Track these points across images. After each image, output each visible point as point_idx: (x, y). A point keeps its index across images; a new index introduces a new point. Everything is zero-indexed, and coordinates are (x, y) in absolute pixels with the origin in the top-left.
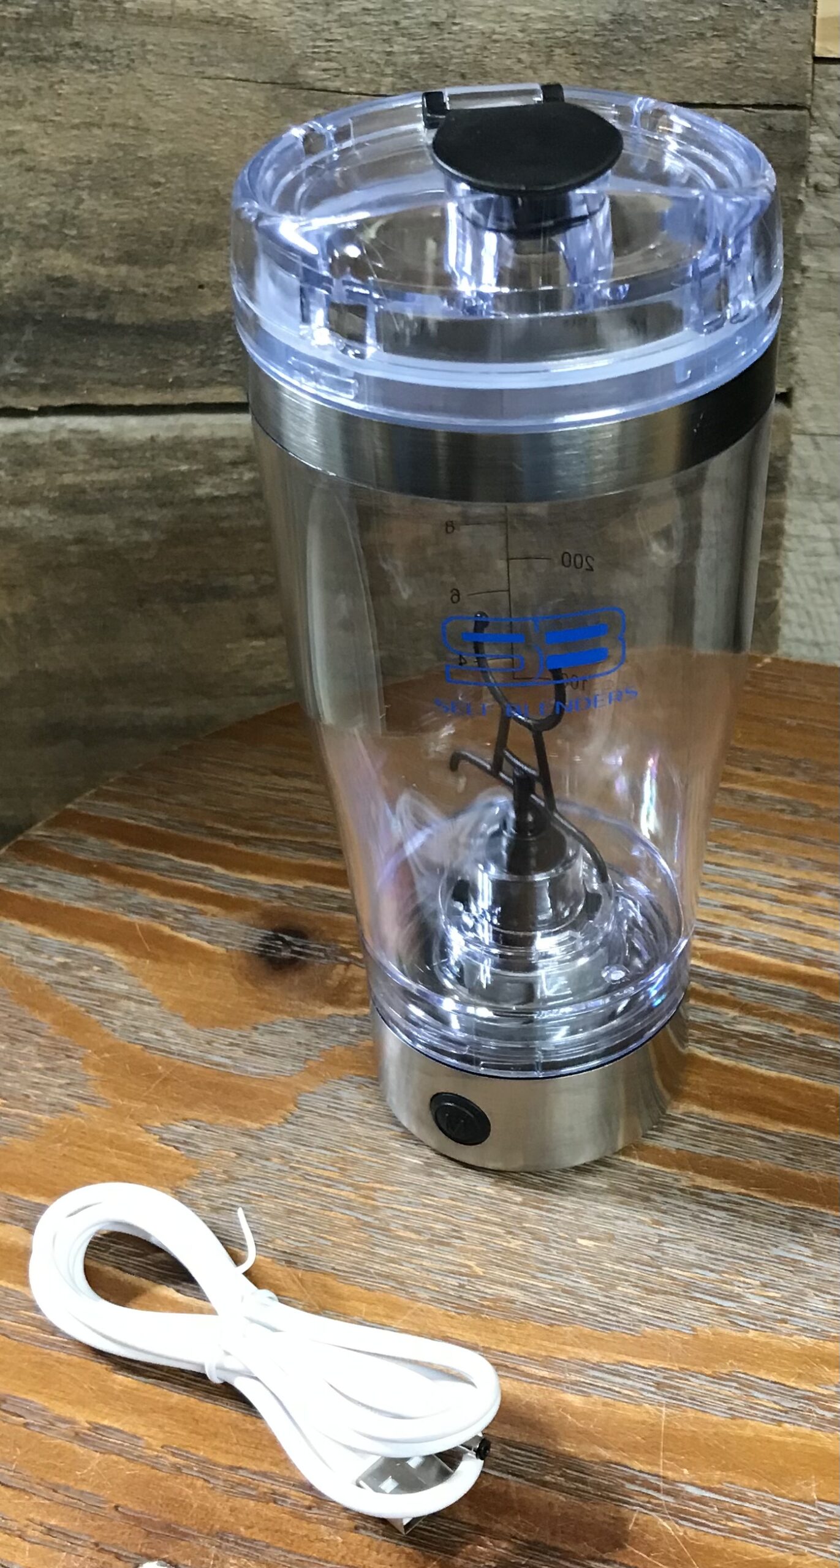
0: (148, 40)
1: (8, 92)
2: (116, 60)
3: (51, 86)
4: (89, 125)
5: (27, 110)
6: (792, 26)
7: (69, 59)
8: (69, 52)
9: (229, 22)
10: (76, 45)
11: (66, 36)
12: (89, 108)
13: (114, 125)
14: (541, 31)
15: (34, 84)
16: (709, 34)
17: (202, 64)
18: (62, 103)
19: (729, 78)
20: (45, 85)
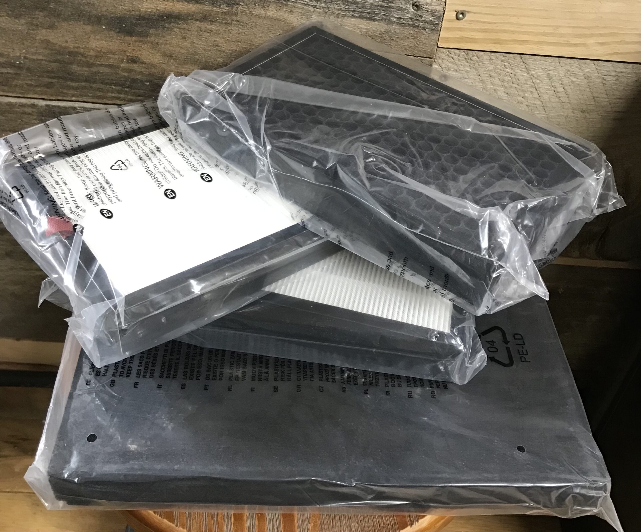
0: (257, 22)
1: (216, 30)
2: (248, 26)
3: (229, 30)
4: (238, 41)
5: (221, 35)
6: (433, 38)
7: (235, 24)
8: (235, 22)
9: (280, 20)
10: (237, 21)
11: (235, 18)
12: (238, 37)
13: (244, 42)
14: (364, 32)
15: (224, 29)
16: (410, 37)
17: (271, 30)
18: (231, 35)
19: (413, 49)
20: (227, 30)
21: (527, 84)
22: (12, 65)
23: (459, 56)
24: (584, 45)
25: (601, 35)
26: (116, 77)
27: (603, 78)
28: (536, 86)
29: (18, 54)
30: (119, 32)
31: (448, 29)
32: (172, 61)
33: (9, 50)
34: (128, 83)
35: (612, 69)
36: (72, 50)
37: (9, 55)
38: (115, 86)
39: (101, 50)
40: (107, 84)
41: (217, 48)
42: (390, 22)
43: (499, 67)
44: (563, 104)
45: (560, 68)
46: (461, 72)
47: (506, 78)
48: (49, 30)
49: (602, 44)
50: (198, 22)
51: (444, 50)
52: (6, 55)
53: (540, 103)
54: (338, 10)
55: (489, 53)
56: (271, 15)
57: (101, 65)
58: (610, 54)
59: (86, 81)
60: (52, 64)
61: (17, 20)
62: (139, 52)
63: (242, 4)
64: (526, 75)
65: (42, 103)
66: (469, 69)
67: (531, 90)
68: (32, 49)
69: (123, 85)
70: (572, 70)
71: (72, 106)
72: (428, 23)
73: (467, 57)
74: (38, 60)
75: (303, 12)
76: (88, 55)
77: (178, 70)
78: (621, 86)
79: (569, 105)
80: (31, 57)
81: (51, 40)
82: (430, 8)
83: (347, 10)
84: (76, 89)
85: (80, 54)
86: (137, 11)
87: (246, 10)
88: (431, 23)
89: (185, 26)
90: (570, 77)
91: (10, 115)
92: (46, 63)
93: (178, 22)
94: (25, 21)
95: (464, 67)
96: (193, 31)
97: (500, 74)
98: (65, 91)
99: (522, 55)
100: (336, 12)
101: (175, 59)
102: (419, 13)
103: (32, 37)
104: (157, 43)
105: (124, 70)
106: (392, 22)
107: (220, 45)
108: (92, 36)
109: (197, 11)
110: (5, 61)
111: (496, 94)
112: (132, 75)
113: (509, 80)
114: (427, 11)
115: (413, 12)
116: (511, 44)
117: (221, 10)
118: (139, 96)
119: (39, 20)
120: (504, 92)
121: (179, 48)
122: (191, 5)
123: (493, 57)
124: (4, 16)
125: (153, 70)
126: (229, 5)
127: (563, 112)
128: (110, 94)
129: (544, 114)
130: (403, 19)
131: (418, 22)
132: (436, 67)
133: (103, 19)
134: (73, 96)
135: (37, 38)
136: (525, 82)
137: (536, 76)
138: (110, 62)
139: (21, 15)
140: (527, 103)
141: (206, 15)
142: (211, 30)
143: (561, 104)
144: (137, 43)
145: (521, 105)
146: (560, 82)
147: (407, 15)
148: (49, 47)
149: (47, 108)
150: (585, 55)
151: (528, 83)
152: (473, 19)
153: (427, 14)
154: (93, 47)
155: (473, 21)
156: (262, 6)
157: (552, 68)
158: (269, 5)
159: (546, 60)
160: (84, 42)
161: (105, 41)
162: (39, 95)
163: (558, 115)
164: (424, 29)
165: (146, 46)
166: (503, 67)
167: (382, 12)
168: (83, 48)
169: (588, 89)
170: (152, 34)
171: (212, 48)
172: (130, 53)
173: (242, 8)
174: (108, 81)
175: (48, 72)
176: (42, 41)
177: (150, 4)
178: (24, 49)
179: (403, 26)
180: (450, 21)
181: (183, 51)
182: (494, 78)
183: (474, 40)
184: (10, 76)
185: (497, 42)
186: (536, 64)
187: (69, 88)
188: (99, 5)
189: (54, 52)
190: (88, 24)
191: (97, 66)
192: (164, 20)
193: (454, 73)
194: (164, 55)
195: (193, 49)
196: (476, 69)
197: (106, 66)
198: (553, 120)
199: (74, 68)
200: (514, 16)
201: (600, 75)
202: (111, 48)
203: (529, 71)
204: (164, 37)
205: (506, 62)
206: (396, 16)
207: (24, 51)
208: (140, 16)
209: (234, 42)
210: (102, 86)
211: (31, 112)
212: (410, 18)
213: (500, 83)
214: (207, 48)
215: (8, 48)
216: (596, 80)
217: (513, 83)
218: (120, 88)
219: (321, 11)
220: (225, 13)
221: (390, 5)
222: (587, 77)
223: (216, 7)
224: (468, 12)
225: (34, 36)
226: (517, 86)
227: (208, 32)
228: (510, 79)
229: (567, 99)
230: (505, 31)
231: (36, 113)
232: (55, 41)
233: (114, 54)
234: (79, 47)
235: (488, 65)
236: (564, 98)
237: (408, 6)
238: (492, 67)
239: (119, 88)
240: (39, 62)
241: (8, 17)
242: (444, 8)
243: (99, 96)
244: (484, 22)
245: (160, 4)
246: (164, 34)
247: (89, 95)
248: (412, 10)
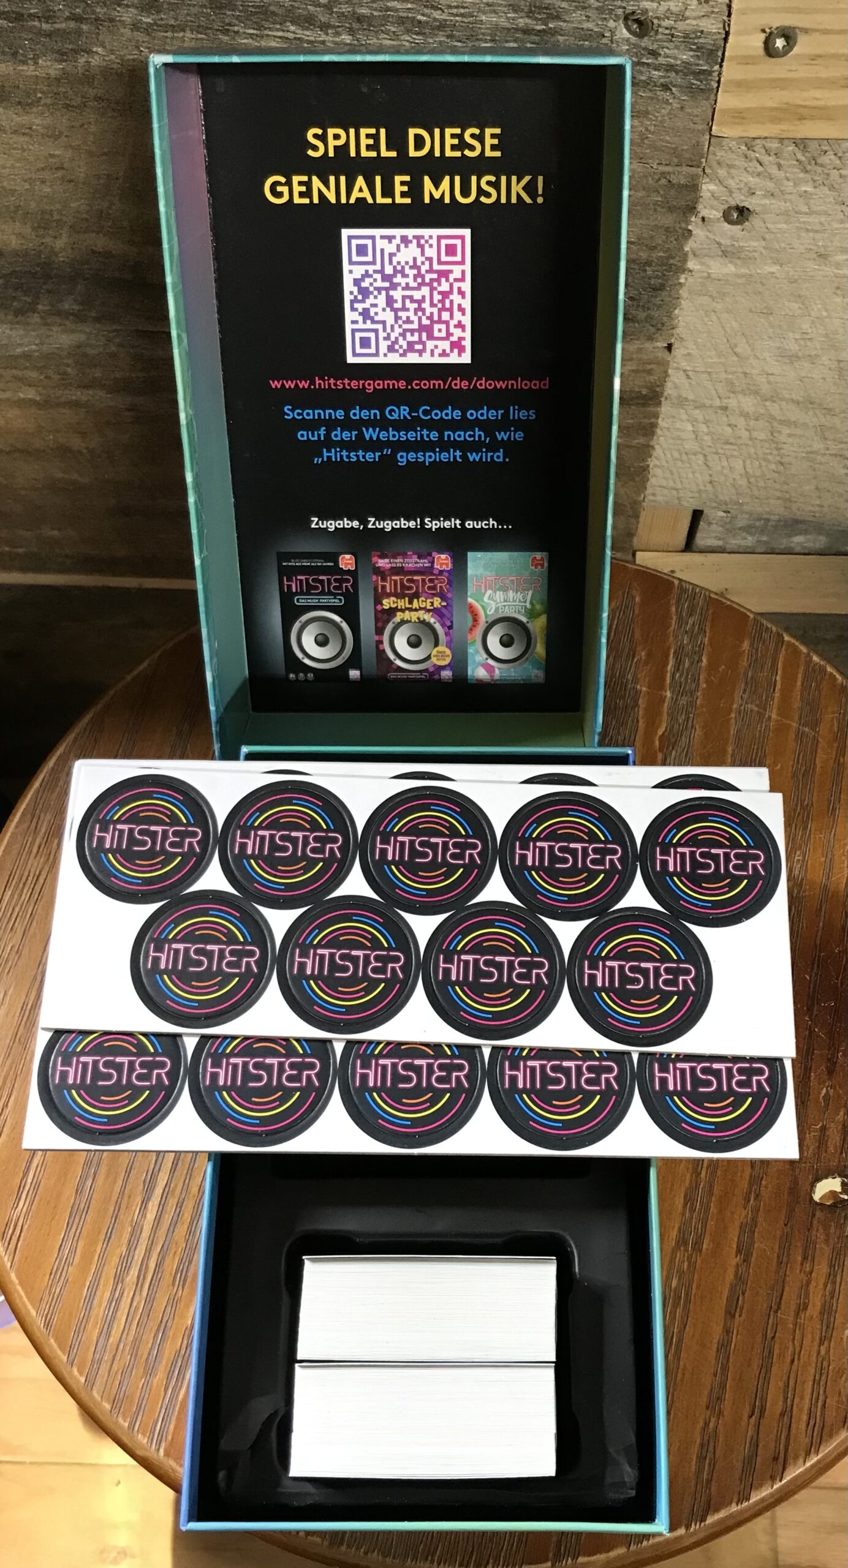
6: (697, 112)
23: (779, 155)
31: (739, 84)
46: (788, 197)
51: (733, 143)
66: (810, 190)
72: (678, 72)
73: (803, 159)
82: (680, 26)
88: (686, 69)
95: (796, 185)
102: (645, 42)
114: (673, 35)
115: (628, 40)
131: (648, 68)
132: (713, 187)
152: (819, 51)
153: (672, 45)
155: (819, 56)
164: (666, 87)
180: (745, 60)
183: (822, 113)
193: (768, 201)
196: (832, 187)
224: (800, 30)
237: (611, 24)
242: (727, 24)
248: (625, 33)
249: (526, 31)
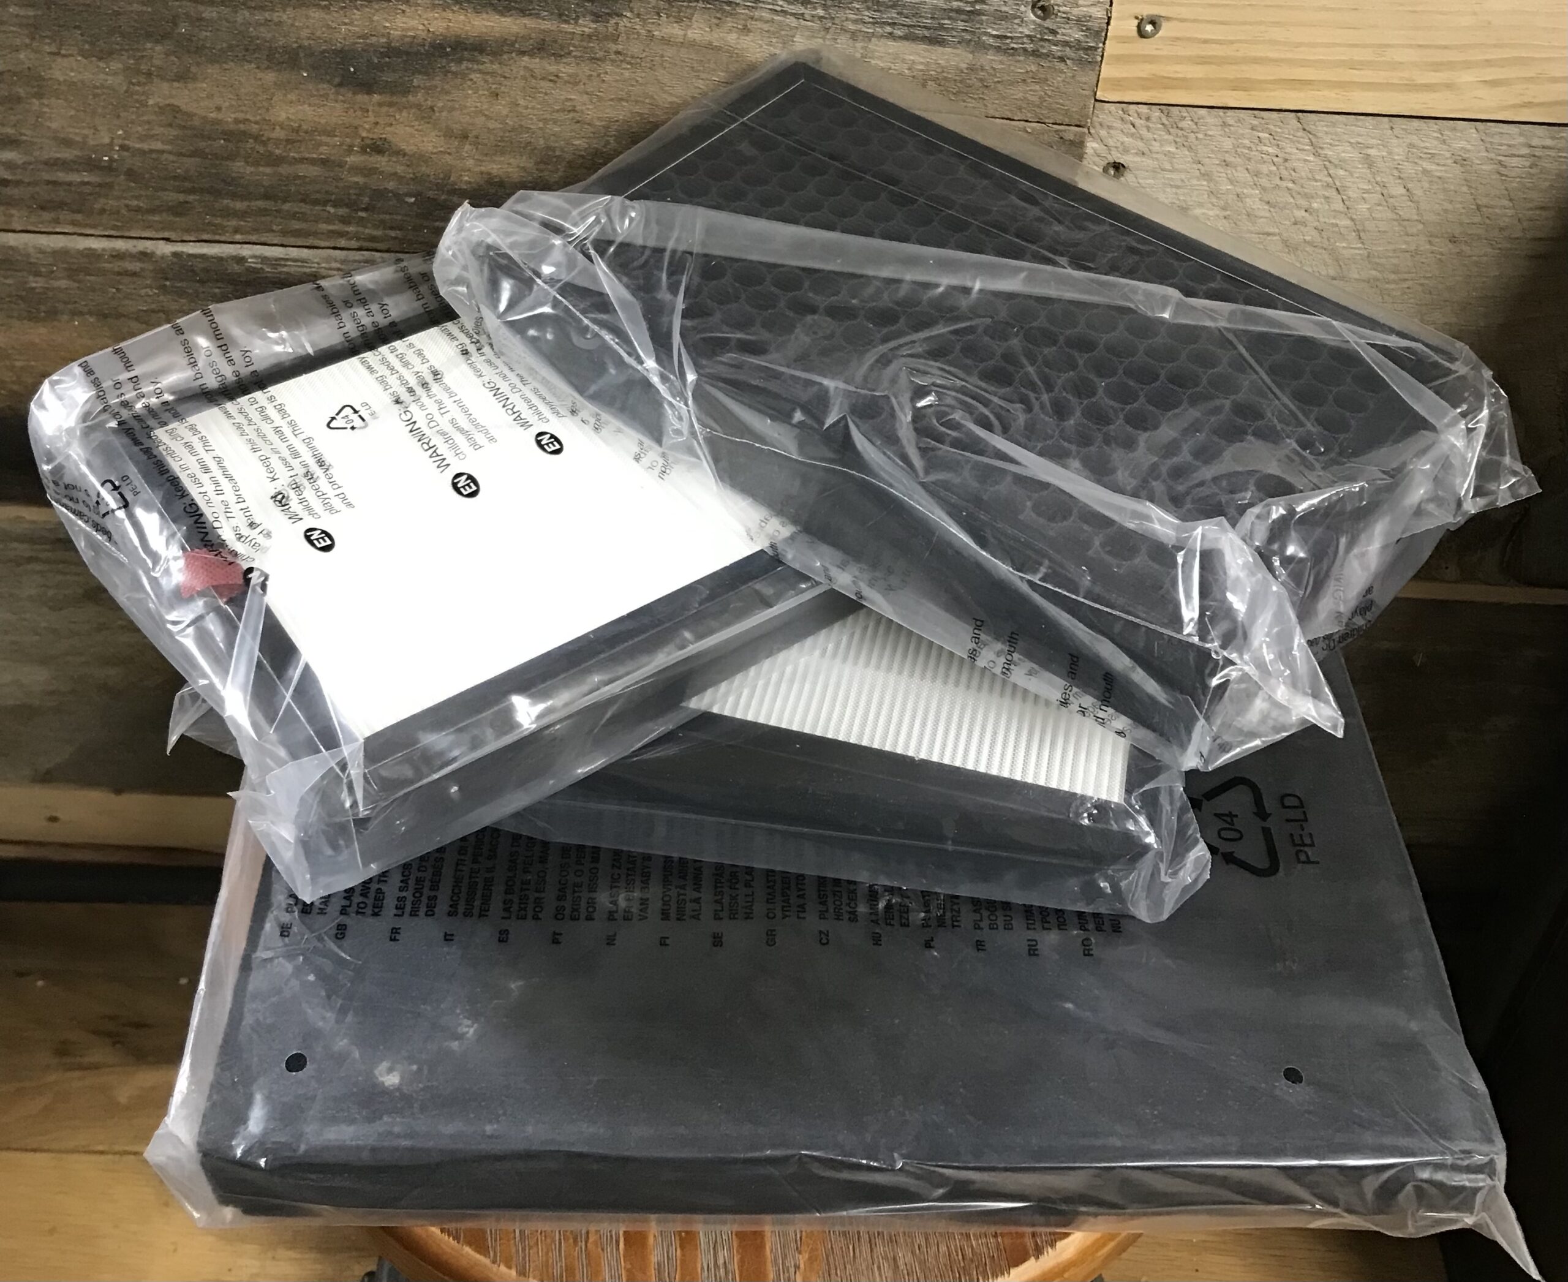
0: (665, 54)
1: (569, 76)
2: (643, 64)
3: (599, 75)
4: (621, 99)
5: (580, 87)
6: (1084, 79)
7: (613, 61)
8: (613, 56)
9: (720, 48)
10: (618, 53)
11: (613, 47)
12: (622, 90)
13: (637, 102)
14: (921, 70)
15: (587, 72)
16: (1029, 81)
17: (698, 71)
18: (604, 85)
19: (1039, 107)
20: (594, 74)
21: (1316, 181)
22: (92, 165)
23: (1148, 119)
24: (1449, 86)
25: (1489, 63)
26: (337, 187)
27: (1500, 163)
28: (1338, 184)
29: (107, 140)
30: (340, 85)
31: (1119, 59)
32: (467, 147)
33: (86, 132)
34: (366, 200)
35: (1522, 140)
36: (232, 127)
37: (85, 143)
38: (334, 206)
39: (300, 126)
40: (316, 202)
41: (571, 115)
42: (978, 46)
43: (1246, 142)
44: (1406, 223)
45: (1395, 141)
46: (1155, 156)
47: (1265, 169)
48: (176, 84)
49: (1494, 83)
50: (526, 58)
51: (1112, 107)
52: (78, 142)
53: (1348, 223)
54: (855, 21)
55: (1221, 112)
56: (698, 37)
57: (302, 160)
58: (1514, 106)
59: (266, 197)
60: (185, 160)
61: (102, 64)
62: (388, 129)
63: (629, 14)
64: (1311, 158)
65: (165, 249)
66: (1172, 149)
67: (1327, 194)
68: (139, 129)
69: (352, 205)
70: (1422, 145)
71: (234, 254)
72: (1070, 47)
73: (1166, 122)
74: (151, 151)
75: (772, 29)
76: (269, 139)
77: (483, 168)
78: (1546, 180)
79: (1421, 227)
80: (138, 146)
81: (184, 107)
82: (1076, 11)
83: (877, 23)
84: (243, 215)
85: (251, 136)
86: (383, 35)
87: (637, 27)
88: (1078, 46)
89: (496, 67)
90: (1420, 162)
91: (88, 278)
92: (171, 158)
93: (479, 57)
94: (120, 66)
95: (1162, 145)
96: (515, 78)
97: (1249, 159)
98: (218, 221)
99: (1300, 114)
100: (851, 27)
101: (476, 144)
102: (1048, 23)
103: (137, 101)
104: (432, 108)
105: (356, 169)
106: (985, 48)
107: (578, 108)
108: (278, 96)
109: (523, 32)
110: (76, 156)
111: (1240, 204)
112: (375, 183)
113: (1271, 172)
114: (1068, 19)
115: (1034, 21)
116: (1274, 90)
117: (578, 30)
118: (392, 228)
119: (154, 61)
120: (1260, 200)
121: (483, 118)
122: (508, 20)
123: (1230, 121)
124: (72, 55)
125: (424, 169)
126: (597, 17)
127: (1406, 243)
128: (324, 227)
129: (1359, 249)
130: (1011, 38)
131: (1046, 44)
132: (1095, 145)
133: (302, 55)
134: (236, 231)
135: (151, 102)
136: (1310, 176)
137: (1336, 162)
138: (321, 154)
139: (111, 53)
140: (1316, 224)
141: (544, 40)
142: (557, 76)
143: (1400, 225)
144: (385, 109)
145: (1302, 228)
146: (1396, 173)
147: (1021, 30)
148: (178, 121)
149: (175, 260)
150: (1452, 111)
151: (1317, 177)
152: (1179, 35)
153: (1067, 26)
154: (280, 119)
155: (1178, 39)
156: (675, 17)
157: (1374, 142)
158: (693, 15)
159: (1359, 123)
160: (259, 108)
161: (310, 105)
162: (157, 231)
163: (1394, 251)
164: (1062, 59)
165: (405, 114)
166: (1257, 141)
167: (961, 25)
168: (256, 123)
169: (1465, 189)
170: (419, 87)
171: (561, 116)
172: (369, 131)
173: (629, 25)
174: (318, 196)
175: (175, 178)
176: (162, 110)
177: (413, 18)
178: (121, 127)
179: (1013, 55)
180: (1123, 40)
181: (492, 125)
182: (1235, 167)
183: (1184, 83)
184: (87, 189)
185: (1239, 85)
186: (1336, 134)
187: (227, 213)
188: (292, 25)
189: (189, 132)
190: (268, 68)
191: (291, 164)
192: (447, 54)
193: (1138, 159)
194: (449, 134)
195: (516, 119)
196: (1190, 148)
197: (313, 162)
198: (1383, 261)
199: (239, 167)
200: (1277, 24)
201: (1492, 155)
202: (323, 121)
203: (1320, 151)
204: (448, 93)
205: (1262, 132)
206: (994, 33)
207: (120, 132)
208: (388, 46)
209: (612, 100)
210: (305, 208)
211: (138, 270)
212: (1028, 36)
213: (1250, 179)
214: (548, 116)
215: (84, 128)
216: (1484, 167)
217: (1281, 178)
218: (347, 210)
219: (816, 25)
220: (590, 36)
221: (977, 7)
222: (1462, 161)
223: (567, 22)
224: (1168, 19)
225: (143, 98)
226: (1291, 185)
227: (551, 81)
228: (1274, 168)
229: (1415, 211)
230: (1256, 61)
231: (151, 271)
232: (191, 108)
233: (331, 134)
234: (247, 120)
235: (1220, 138)
236: (1408, 211)
237: (1023, 8)
238: (1228, 144)
239: (342, 211)
240: (154, 156)
241: (83, 56)
242: (1109, 12)
243: (296, 230)
244: (1206, 41)
245: (436, 19)
246: (446, 87)
247: (275, 227)
248: (1032, 17)
249: (959, 11)
